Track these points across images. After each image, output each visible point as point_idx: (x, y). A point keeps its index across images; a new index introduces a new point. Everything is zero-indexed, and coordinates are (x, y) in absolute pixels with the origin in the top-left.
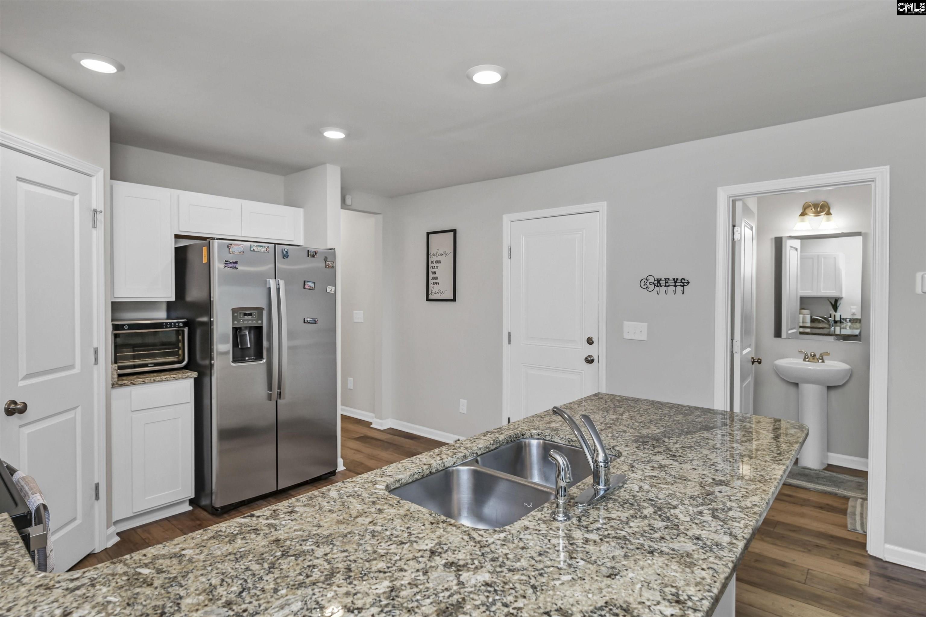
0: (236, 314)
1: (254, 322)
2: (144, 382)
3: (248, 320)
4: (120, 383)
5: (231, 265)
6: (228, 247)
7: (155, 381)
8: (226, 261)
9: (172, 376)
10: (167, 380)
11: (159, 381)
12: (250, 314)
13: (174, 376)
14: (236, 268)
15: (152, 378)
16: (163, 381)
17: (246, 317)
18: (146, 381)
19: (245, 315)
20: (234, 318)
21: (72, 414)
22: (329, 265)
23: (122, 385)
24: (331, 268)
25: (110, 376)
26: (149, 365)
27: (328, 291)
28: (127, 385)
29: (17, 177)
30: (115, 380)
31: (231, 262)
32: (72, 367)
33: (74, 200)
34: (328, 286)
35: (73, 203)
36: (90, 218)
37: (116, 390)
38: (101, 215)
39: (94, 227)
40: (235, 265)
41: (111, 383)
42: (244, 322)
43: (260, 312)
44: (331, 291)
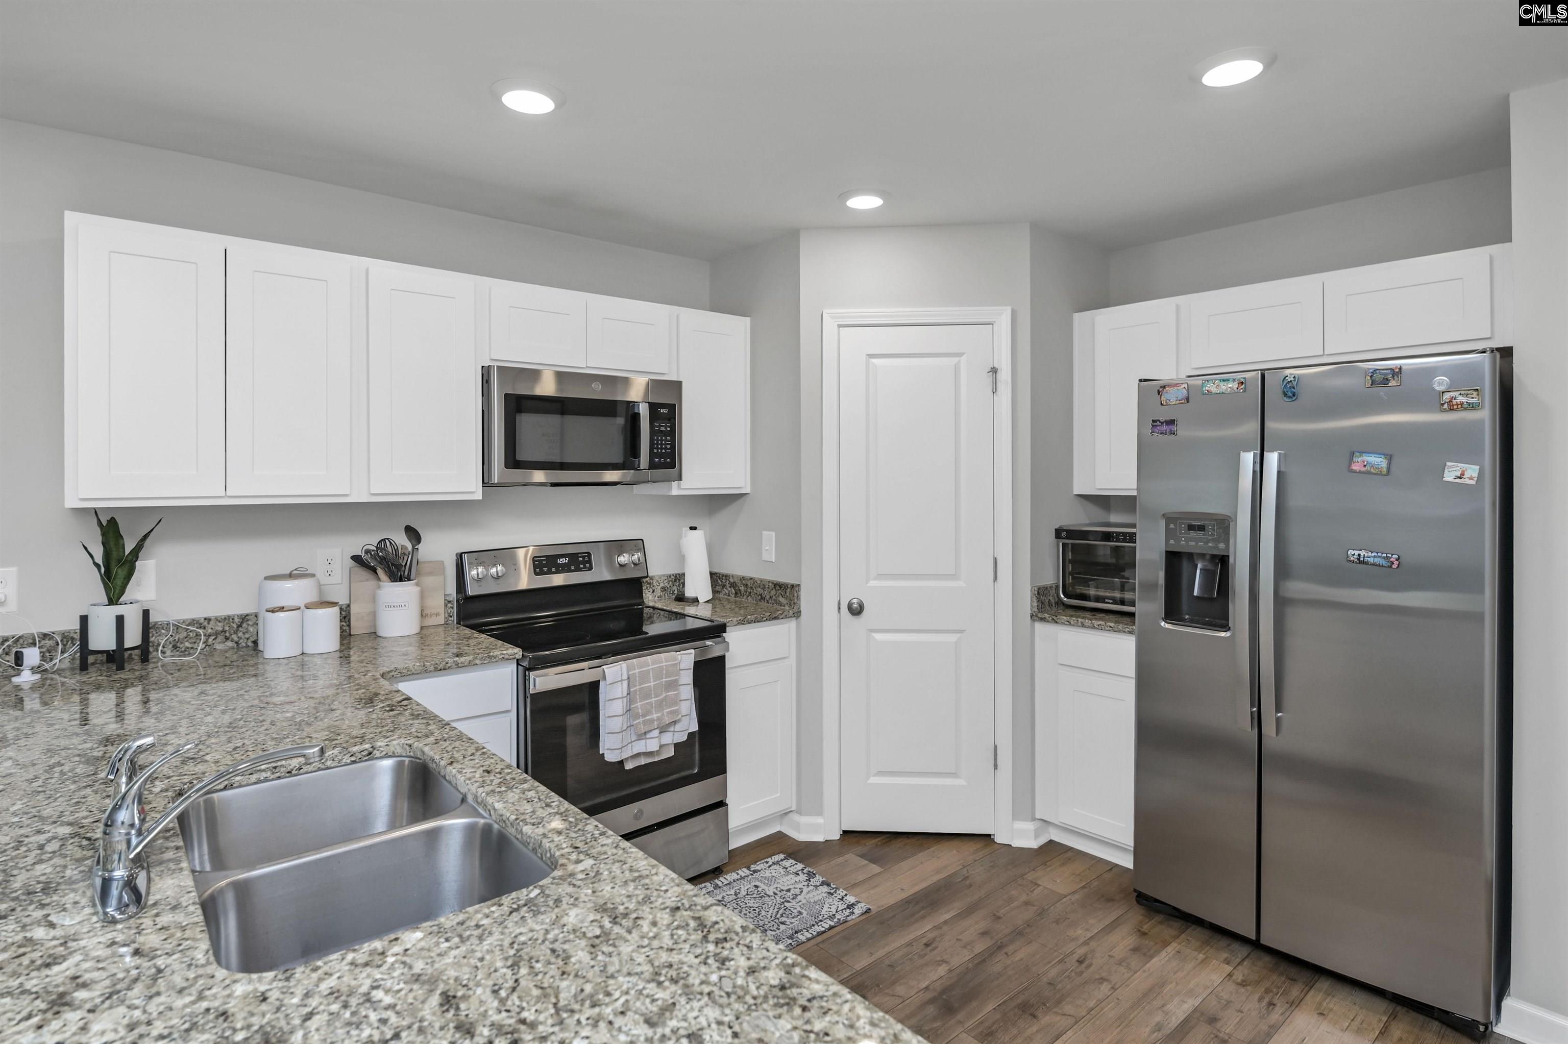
0: (1172, 526)
1: (1210, 544)
3: (1197, 540)
4: (1040, 615)
5: (1164, 428)
6: (1159, 392)
7: (1083, 626)
8: (1153, 421)
10: (1100, 628)
11: (1088, 627)
12: (1202, 528)
14: (1173, 433)
15: (1080, 620)
16: (1094, 627)
17: (1193, 534)
18: (1072, 623)
19: (1191, 528)
20: (1169, 534)
21: (953, 638)
22: (1454, 402)
23: (1043, 620)
24: (1466, 409)
25: (1027, 603)
26: (1106, 600)
27: (1449, 477)
28: (1048, 621)
29: (867, 355)
30: (1036, 610)
31: (1162, 423)
32: (954, 577)
33: (959, 362)
34: (1449, 464)
35: (957, 368)
36: (989, 379)
37: (1039, 626)
38: (1005, 375)
39: (995, 391)
40: (1171, 427)
41: (1029, 612)
42: (1189, 543)
43: (1224, 525)
44: (1460, 478)
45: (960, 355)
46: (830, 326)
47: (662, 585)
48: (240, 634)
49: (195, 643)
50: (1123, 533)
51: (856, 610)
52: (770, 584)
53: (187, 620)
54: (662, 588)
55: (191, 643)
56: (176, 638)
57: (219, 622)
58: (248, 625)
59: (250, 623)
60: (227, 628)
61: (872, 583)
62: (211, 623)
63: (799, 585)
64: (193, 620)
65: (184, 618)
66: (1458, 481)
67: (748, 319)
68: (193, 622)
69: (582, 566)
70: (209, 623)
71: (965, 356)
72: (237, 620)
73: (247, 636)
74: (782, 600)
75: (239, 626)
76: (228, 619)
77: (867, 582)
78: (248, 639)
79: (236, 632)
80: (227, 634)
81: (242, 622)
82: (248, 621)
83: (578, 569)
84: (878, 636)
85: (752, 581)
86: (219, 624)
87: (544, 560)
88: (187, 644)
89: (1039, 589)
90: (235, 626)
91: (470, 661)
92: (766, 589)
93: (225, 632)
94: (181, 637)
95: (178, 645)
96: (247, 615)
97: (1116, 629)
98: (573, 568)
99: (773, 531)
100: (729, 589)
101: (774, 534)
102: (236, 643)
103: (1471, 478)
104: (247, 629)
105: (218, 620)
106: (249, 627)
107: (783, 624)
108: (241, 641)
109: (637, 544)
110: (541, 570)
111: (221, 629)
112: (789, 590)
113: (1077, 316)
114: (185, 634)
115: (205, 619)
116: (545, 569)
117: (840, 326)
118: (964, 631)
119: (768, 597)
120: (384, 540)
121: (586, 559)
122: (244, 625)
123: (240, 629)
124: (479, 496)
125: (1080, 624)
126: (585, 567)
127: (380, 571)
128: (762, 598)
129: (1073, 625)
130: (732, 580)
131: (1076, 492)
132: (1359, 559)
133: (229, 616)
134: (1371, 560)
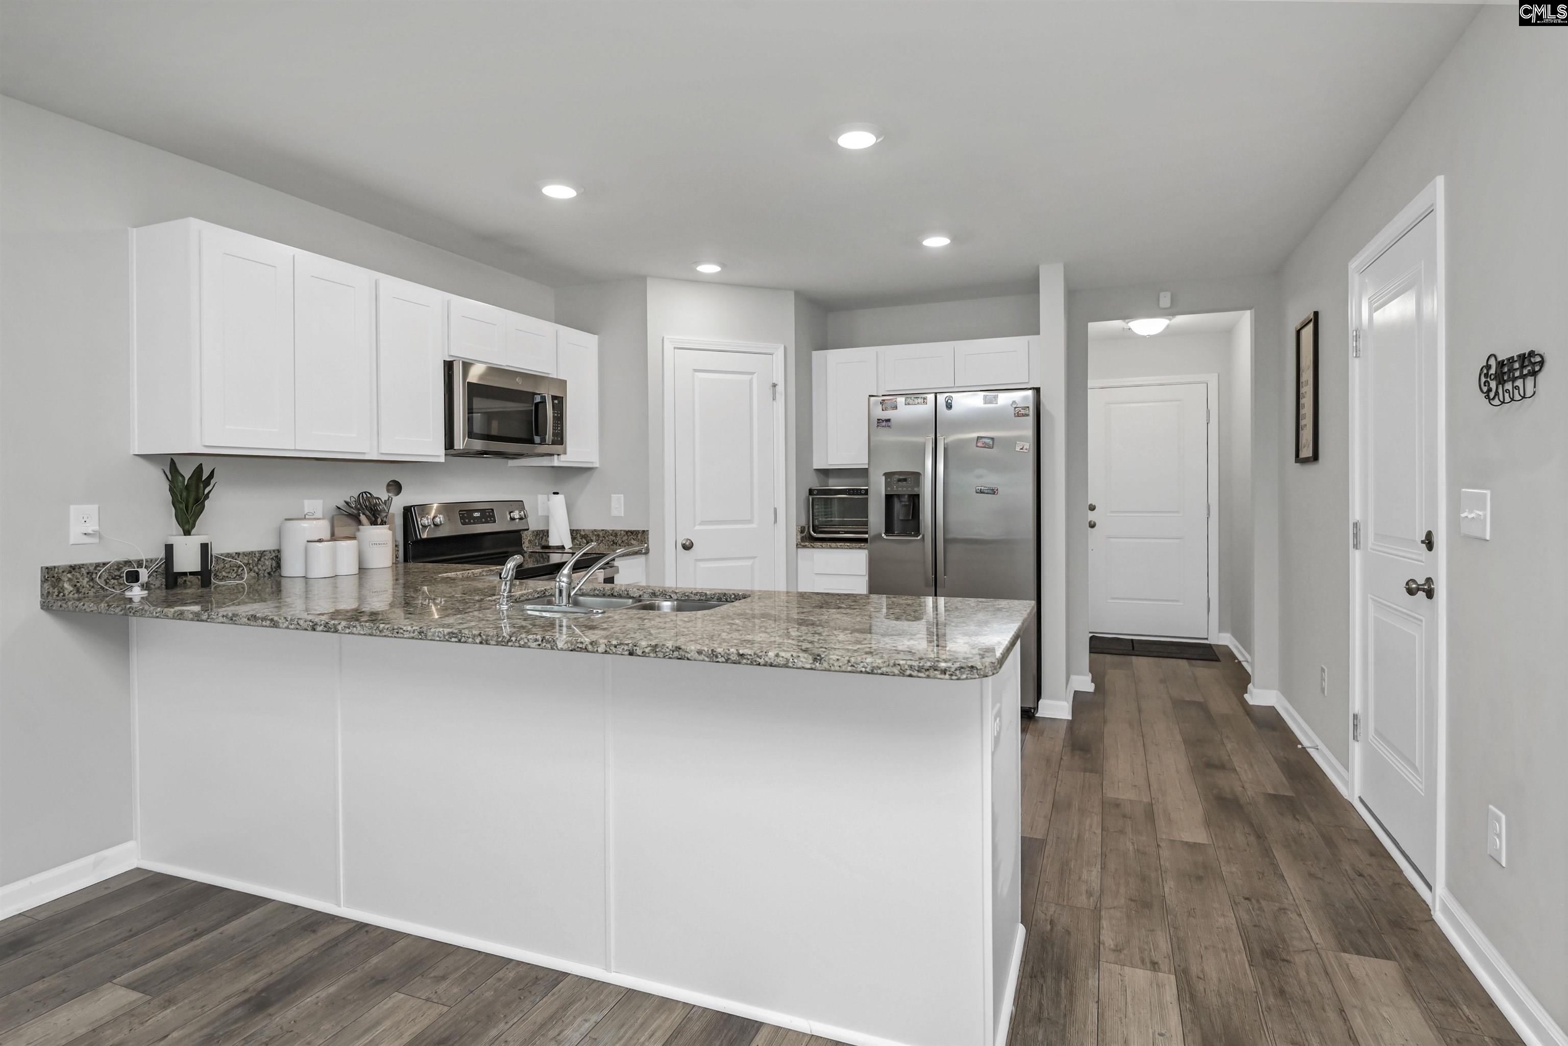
0: (889, 480)
1: (909, 489)
2: (822, 547)
3: (903, 487)
5: (884, 424)
6: (881, 403)
8: (878, 420)
9: (846, 544)
11: (834, 548)
12: (905, 480)
13: (848, 544)
14: (890, 426)
15: (828, 544)
17: (903, 483)
18: (824, 546)
19: (900, 480)
20: (887, 484)
21: (748, 563)
22: (1020, 413)
23: (804, 547)
24: (1024, 416)
25: (794, 537)
26: (841, 532)
27: (1018, 449)
28: (808, 547)
29: (694, 370)
30: (800, 541)
31: (883, 421)
32: (750, 521)
33: (752, 378)
34: (1018, 442)
35: (751, 381)
36: (770, 392)
37: (801, 551)
38: (780, 388)
39: (774, 399)
40: (888, 423)
41: (795, 542)
42: (897, 489)
43: (916, 477)
44: (1022, 449)
45: (752, 373)
46: (668, 347)
47: (529, 538)
48: (260, 567)
49: (229, 572)
50: (856, 489)
51: (688, 547)
52: (622, 532)
53: (224, 554)
54: (529, 540)
55: (226, 573)
56: (217, 568)
57: (246, 556)
58: (265, 559)
59: (267, 558)
60: (251, 562)
61: (697, 528)
62: (240, 556)
63: (648, 531)
64: (228, 554)
65: (222, 552)
66: (1021, 450)
67: (596, 336)
68: (228, 555)
69: (489, 519)
70: (238, 557)
71: (756, 374)
72: (257, 555)
73: (264, 568)
74: (633, 542)
75: (259, 560)
76: (251, 554)
77: (694, 527)
78: (265, 570)
79: (257, 565)
80: (251, 567)
81: (261, 557)
82: (265, 556)
83: (487, 522)
84: (702, 565)
85: (604, 532)
86: (246, 558)
87: (465, 514)
88: (224, 574)
89: (801, 527)
90: (256, 560)
91: (480, 573)
92: (619, 536)
93: (250, 564)
94: (220, 568)
95: (218, 574)
96: (264, 551)
97: (851, 547)
98: (483, 520)
99: (621, 494)
100: (580, 540)
101: (622, 495)
102: (257, 573)
103: (1026, 449)
104: (264, 562)
105: (245, 554)
106: (266, 561)
107: (637, 558)
108: (261, 572)
109: (520, 504)
110: (464, 521)
111: (247, 562)
112: (640, 534)
113: (815, 353)
114: (222, 565)
115: (236, 553)
116: (467, 520)
117: (675, 348)
118: (756, 557)
119: (620, 542)
120: (362, 493)
121: (491, 514)
122: (262, 559)
123: (260, 562)
124: (442, 460)
125: (828, 547)
126: (491, 520)
127: (363, 518)
128: (614, 543)
129: (824, 548)
130: (583, 533)
131: (815, 467)
132: (981, 491)
133: (252, 552)
134: (986, 491)
